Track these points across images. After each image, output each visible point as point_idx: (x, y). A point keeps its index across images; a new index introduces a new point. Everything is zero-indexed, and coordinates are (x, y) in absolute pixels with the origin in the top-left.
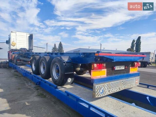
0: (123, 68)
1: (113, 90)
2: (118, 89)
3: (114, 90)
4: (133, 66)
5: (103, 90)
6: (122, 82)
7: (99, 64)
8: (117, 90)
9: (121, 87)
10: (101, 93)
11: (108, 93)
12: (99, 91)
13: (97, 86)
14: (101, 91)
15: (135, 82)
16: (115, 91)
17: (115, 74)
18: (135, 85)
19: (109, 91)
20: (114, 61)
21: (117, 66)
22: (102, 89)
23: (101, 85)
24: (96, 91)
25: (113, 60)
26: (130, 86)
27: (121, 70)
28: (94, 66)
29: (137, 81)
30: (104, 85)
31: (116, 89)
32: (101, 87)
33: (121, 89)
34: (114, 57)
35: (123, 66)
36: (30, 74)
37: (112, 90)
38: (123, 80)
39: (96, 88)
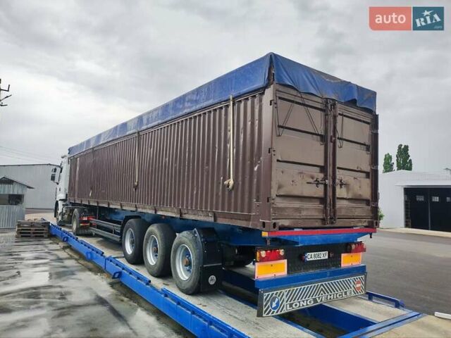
0: (324, 255)
1: (299, 302)
2: (312, 302)
3: (302, 303)
4: (348, 251)
5: (278, 304)
6: (322, 287)
7: (271, 250)
8: (308, 303)
9: (319, 298)
10: (275, 308)
11: (288, 308)
12: (269, 303)
13: (267, 294)
14: (274, 305)
15: (353, 288)
16: (305, 304)
17: (306, 269)
18: (353, 293)
19: (291, 305)
20: (300, 245)
21: (310, 254)
22: (277, 300)
23: (275, 292)
24: (264, 304)
25: (297, 243)
26: (340, 295)
27: (318, 260)
28: (260, 254)
29: (358, 285)
30: (281, 293)
31: (307, 300)
32: (274, 295)
33: (319, 301)
34: (300, 238)
35: (324, 252)
36: (102, 255)
37: (298, 304)
38: (323, 283)
39: (265, 298)
